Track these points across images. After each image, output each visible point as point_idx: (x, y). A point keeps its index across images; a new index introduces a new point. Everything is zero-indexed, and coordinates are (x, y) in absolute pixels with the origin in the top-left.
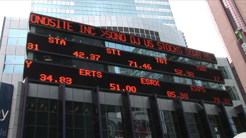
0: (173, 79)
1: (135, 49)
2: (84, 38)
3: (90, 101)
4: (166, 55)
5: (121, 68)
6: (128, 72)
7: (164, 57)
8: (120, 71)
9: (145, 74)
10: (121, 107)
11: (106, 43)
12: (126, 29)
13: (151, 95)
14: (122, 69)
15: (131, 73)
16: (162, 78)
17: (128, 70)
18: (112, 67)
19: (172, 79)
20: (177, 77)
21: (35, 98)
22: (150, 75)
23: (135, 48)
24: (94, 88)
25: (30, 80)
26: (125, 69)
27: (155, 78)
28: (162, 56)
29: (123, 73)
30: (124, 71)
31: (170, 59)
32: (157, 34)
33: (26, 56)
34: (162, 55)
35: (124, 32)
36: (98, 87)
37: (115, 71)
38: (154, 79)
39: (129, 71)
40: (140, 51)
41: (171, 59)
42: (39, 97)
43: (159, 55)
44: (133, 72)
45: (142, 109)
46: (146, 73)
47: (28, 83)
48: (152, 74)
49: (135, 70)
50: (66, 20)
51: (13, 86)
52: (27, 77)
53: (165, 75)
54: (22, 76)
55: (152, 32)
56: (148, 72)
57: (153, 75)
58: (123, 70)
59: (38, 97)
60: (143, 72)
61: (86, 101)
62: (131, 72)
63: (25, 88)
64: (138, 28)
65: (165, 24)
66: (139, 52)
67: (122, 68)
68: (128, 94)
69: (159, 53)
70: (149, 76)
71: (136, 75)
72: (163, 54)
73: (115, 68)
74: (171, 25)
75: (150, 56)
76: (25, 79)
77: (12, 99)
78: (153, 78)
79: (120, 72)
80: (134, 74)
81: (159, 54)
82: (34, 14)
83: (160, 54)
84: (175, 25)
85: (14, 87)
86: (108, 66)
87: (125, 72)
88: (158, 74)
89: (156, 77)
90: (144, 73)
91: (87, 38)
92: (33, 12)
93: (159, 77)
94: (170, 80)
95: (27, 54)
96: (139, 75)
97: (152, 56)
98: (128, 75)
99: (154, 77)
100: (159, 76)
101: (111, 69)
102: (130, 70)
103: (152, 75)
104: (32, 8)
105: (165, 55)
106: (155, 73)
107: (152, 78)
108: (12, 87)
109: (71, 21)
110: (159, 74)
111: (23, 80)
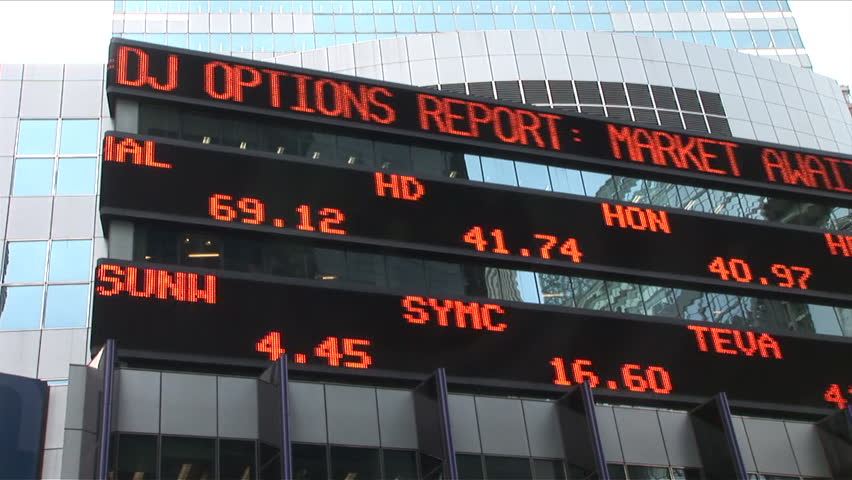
0: (809, 316)
1: (608, 183)
2: (364, 144)
3: (410, 442)
4: (766, 200)
5: (545, 276)
6: (582, 295)
7: (755, 211)
8: (545, 291)
9: (664, 300)
10: (557, 463)
11: (471, 161)
12: (561, 88)
13: (702, 401)
14: (552, 283)
15: (595, 296)
16: (749, 313)
17: (580, 283)
18: (505, 272)
19: (800, 318)
20: (829, 310)
21: (148, 439)
22: (692, 303)
23: (610, 177)
24: (423, 377)
25: (124, 353)
26: (567, 279)
27: (713, 316)
28: (744, 208)
29: (560, 301)
30: (564, 290)
31: (784, 220)
32: (713, 101)
33: (101, 241)
34: (712, 196)
35: (552, 105)
36: (441, 373)
37: (516, 293)
38: (710, 320)
39: (585, 289)
40: (633, 189)
41: (790, 222)
42: (167, 430)
43: (729, 206)
44: (606, 292)
45: (662, 472)
46: (667, 295)
47: (117, 366)
48: (702, 296)
49: (615, 284)
50: (276, 65)
51: (48, 388)
52: (109, 342)
53: (766, 301)
54: (84, 337)
55: (688, 97)
56: (679, 292)
57: (705, 304)
58: (558, 285)
59: (162, 432)
60: (653, 289)
61: (387, 443)
62: (598, 293)
63: (101, 394)
64: (620, 80)
65: (753, 52)
66: (631, 194)
67: (553, 277)
68: (590, 399)
69: (730, 194)
70: (685, 309)
71: (619, 309)
72: (748, 196)
73: (518, 279)
74: (781, 52)
75: (682, 209)
76: (101, 353)
77: (42, 449)
78: (706, 318)
79: (542, 296)
80: (612, 301)
81: (729, 200)
82: (128, 46)
83: (735, 200)
84: (800, 51)
85: (52, 391)
86: (487, 269)
87: (569, 294)
88: (730, 297)
89: (718, 312)
90: (656, 294)
91: (379, 145)
92: (125, 37)
93: (733, 311)
94: (791, 324)
95: (106, 235)
96: (634, 304)
97: (692, 211)
98: (584, 309)
99: (708, 313)
100: (734, 307)
101: (500, 284)
102: (592, 282)
103: (697, 301)
104: (120, 17)
105: (757, 205)
106: (714, 295)
107: (699, 318)
108: (41, 389)
109: (300, 66)
110: (733, 300)
111: (93, 357)
